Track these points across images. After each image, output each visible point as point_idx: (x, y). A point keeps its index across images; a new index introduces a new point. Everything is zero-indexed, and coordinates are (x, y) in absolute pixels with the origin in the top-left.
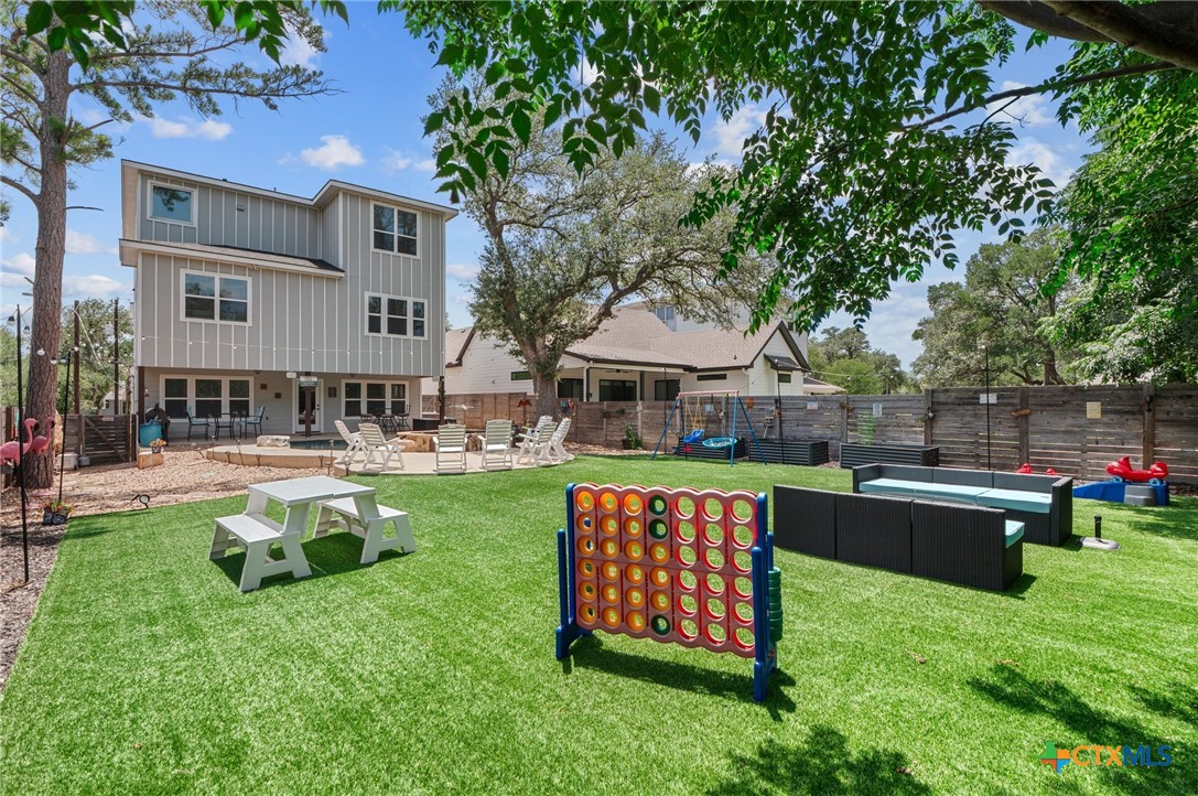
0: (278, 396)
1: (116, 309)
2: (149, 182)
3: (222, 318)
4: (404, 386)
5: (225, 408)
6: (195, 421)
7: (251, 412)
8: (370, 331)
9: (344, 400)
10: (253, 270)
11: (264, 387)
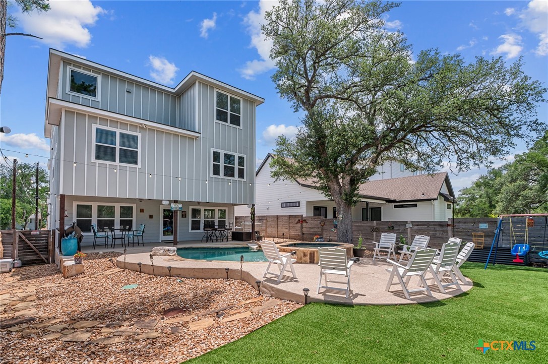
0: (151, 217)
1: (37, 168)
2: (68, 67)
3: (120, 161)
4: (225, 210)
5: (117, 226)
6: (99, 234)
7: (134, 228)
8: (214, 174)
9: (190, 219)
10: (142, 128)
11: (142, 211)
